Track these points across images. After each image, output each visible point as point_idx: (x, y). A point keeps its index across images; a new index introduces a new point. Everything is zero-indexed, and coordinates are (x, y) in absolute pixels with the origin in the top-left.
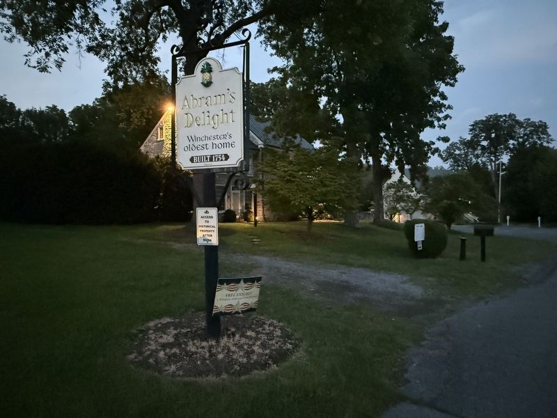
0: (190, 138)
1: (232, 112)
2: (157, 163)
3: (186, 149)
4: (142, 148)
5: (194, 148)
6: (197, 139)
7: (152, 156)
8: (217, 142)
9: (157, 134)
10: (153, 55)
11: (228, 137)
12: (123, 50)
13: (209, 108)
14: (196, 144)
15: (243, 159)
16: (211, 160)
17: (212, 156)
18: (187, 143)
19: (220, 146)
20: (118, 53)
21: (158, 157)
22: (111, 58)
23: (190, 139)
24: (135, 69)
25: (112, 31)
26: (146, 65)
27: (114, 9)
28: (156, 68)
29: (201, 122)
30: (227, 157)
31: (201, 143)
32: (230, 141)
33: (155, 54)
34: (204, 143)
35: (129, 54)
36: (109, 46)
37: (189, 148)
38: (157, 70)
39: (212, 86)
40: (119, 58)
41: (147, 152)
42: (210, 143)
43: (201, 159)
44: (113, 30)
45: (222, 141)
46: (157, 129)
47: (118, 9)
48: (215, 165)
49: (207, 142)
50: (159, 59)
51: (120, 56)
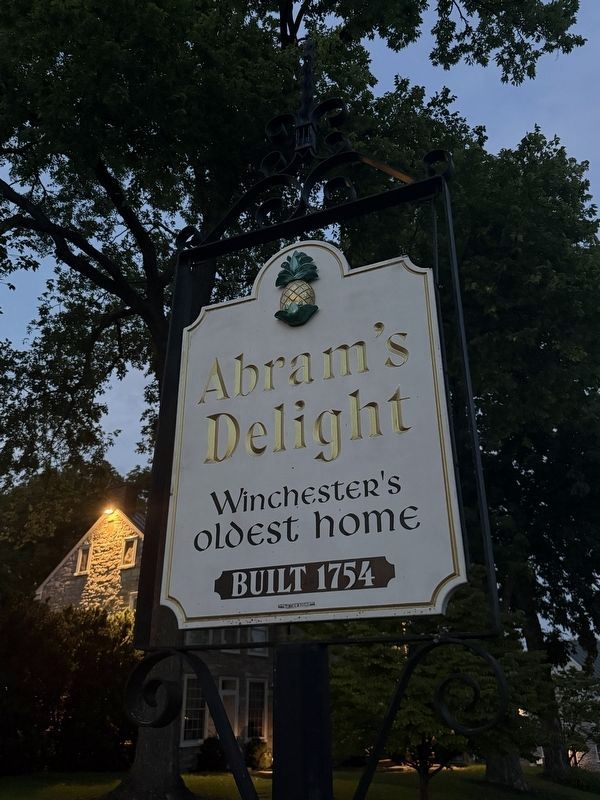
0: (222, 499)
1: (394, 398)
2: (66, 623)
3: (203, 541)
4: (40, 592)
5: (235, 537)
6: (249, 502)
7: (57, 608)
8: (336, 509)
9: (76, 562)
10: (95, 401)
11: (384, 487)
12: (35, 389)
13: (303, 392)
14: (246, 519)
15: (462, 579)
16: (309, 585)
17: (312, 568)
18: (209, 519)
19: (349, 525)
20: (24, 394)
21: (69, 611)
22: (9, 402)
23: (223, 502)
24: (52, 427)
25: (22, 355)
26: (77, 419)
27: (33, 322)
28: (95, 425)
29: (272, 441)
30: (383, 572)
31: (267, 516)
32: (397, 504)
33: (98, 400)
34: (282, 514)
35: (45, 398)
36: (10, 381)
37: (214, 537)
38: (97, 430)
39: (316, 323)
40: (25, 405)
41: (47, 600)
42: (304, 515)
43: (262, 580)
44: (25, 353)
45: (360, 506)
46: (76, 553)
47: (40, 324)
48: (330, 604)
49: (291, 511)
50: (105, 409)
51: (30, 400)
